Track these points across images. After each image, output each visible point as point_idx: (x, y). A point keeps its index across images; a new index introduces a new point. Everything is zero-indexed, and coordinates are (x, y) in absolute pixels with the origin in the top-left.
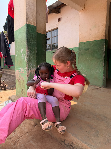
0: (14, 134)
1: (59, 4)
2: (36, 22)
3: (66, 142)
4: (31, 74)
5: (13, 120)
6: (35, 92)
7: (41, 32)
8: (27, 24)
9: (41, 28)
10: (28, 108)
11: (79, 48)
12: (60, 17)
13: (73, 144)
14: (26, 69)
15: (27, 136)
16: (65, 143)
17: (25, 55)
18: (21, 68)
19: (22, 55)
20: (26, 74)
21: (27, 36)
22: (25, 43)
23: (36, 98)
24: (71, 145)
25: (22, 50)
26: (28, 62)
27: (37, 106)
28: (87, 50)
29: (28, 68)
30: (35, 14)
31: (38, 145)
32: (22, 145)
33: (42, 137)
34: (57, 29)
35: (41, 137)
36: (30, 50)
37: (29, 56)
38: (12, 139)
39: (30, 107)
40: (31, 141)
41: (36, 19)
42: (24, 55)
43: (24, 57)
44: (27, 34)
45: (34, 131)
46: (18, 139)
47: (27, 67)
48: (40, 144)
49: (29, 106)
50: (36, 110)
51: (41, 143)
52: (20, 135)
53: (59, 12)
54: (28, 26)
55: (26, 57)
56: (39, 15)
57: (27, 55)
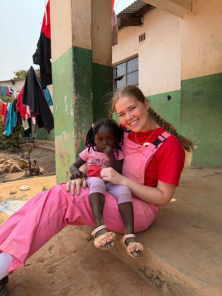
0: (50, 253)
1: (140, 7)
2: (91, 43)
3: (147, 272)
4: (82, 142)
5: (40, 225)
7: (103, 62)
8: (73, 46)
9: (102, 54)
10: (70, 203)
11: (182, 91)
12: (141, 33)
13: (161, 275)
14: (74, 132)
15: (74, 258)
16: (145, 275)
17: (71, 107)
18: (64, 133)
19: (67, 107)
20: (73, 142)
21: (74, 70)
22: (70, 83)
24: (158, 278)
25: (66, 97)
26: (76, 120)
27: (87, 201)
28: (198, 95)
29: (77, 131)
30: (89, 27)
31: (93, 275)
32: (63, 273)
33: (102, 261)
34: (136, 56)
35: (99, 261)
36: (81, 96)
37: (79, 108)
38: (45, 262)
39: (74, 202)
40: (80, 268)
41: (91, 36)
42: (69, 106)
43: (69, 111)
44: (74, 66)
45: (87, 249)
46: (57, 263)
47: (75, 128)
48: (97, 274)
49: (72, 201)
50: (86, 207)
51: (100, 272)
52: (60, 255)
53: (140, 23)
54: (75, 49)
55: (72, 110)
56: (98, 29)
57: (75, 107)
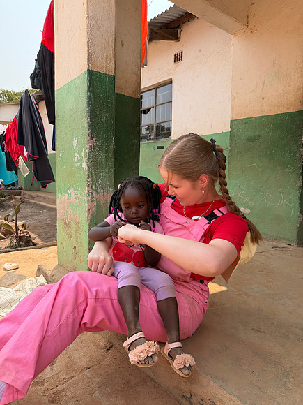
2: (113, 65)
4: (98, 207)
6: (109, 258)
7: (128, 92)
9: (127, 81)
12: (178, 51)
14: (86, 192)
15: (87, 377)
16: (190, 403)
17: (83, 155)
18: (72, 190)
19: (76, 154)
20: (85, 206)
22: (84, 122)
23: (113, 275)
25: (75, 141)
27: (115, 297)
28: (253, 142)
29: (91, 191)
32: (73, 403)
33: (128, 383)
34: (170, 82)
35: (124, 382)
37: (95, 158)
38: (46, 385)
39: (96, 299)
40: (97, 394)
41: (114, 57)
42: (80, 154)
43: (80, 160)
44: (89, 98)
45: (105, 363)
46: (63, 387)
47: (88, 186)
48: (121, 402)
49: (94, 297)
50: (112, 306)
51: (126, 400)
52: (68, 374)
55: (85, 159)
56: (122, 45)
57: (89, 155)
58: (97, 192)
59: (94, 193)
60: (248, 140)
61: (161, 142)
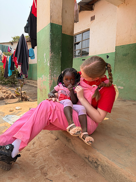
0: (33, 146)
2: (61, 21)
4: (54, 82)
5: (35, 124)
7: (68, 33)
8: (50, 23)
9: (68, 28)
11: (116, 53)
12: (93, 15)
13: (98, 160)
14: (49, 76)
15: (47, 149)
16: (89, 160)
18: (43, 75)
19: (45, 60)
20: (48, 82)
21: (50, 38)
22: (48, 45)
24: (96, 162)
25: (45, 54)
26: (51, 68)
28: (126, 56)
29: (51, 75)
30: (61, 11)
31: (58, 159)
32: (41, 158)
33: (64, 152)
34: (89, 30)
35: (62, 151)
36: (54, 54)
37: (53, 61)
38: (31, 151)
39: (55, 110)
40: (51, 155)
41: (62, 17)
42: (47, 60)
43: (47, 62)
44: (51, 35)
45: (55, 144)
46: (37, 152)
47: (50, 73)
48: (60, 159)
51: (62, 158)
52: (39, 148)
53: (91, 9)
54: (52, 25)
56: (66, 12)
57: (50, 60)
58: (53, 76)
59: (52, 77)
60: (123, 55)
61: (84, 57)
